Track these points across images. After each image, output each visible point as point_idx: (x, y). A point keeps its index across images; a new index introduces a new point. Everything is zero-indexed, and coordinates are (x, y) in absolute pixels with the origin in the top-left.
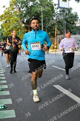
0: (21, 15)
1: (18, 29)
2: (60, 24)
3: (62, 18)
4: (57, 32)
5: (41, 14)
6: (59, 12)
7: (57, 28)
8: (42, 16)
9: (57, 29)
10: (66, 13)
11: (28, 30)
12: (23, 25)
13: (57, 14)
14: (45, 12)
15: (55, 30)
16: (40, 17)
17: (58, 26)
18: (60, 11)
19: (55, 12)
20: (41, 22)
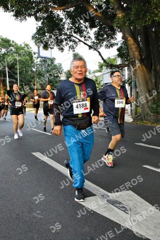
2: (41, 77)
3: (44, 70)
4: (37, 86)
5: (16, 65)
6: (39, 63)
8: (18, 67)
10: (48, 64)
13: (37, 65)
14: (22, 62)
15: (34, 84)
16: (16, 67)
18: (40, 61)
19: (35, 62)
20: (16, 74)
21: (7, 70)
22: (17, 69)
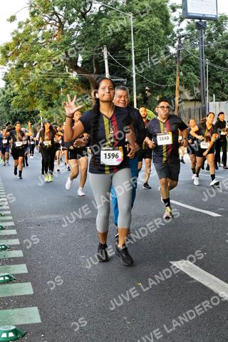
0: (67, 43)
1: (59, 88)
2: (192, 68)
3: (197, 49)
4: (181, 93)
5: (128, 40)
6: (185, 32)
7: (181, 80)
8: (132, 45)
9: (181, 84)
10: (210, 35)
11: (89, 88)
12: (74, 75)
13: (180, 37)
14: (142, 32)
15: (173, 89)
16: (127, 47)
17: (185, 74)
18: (188, 28)
19: (175, 30)
20: (128, 64)
21: (106, 57)
22: (130, 51)
